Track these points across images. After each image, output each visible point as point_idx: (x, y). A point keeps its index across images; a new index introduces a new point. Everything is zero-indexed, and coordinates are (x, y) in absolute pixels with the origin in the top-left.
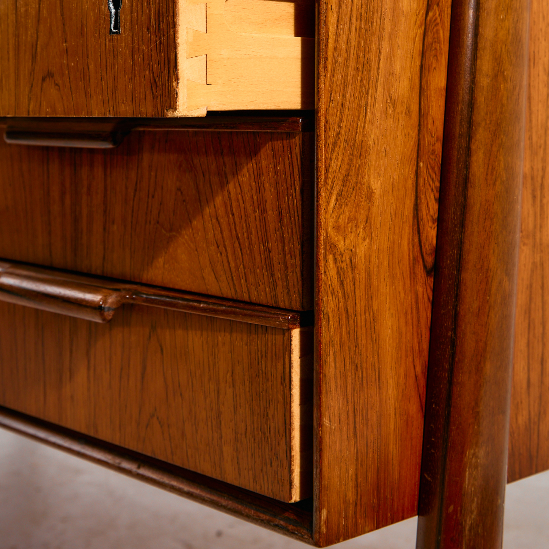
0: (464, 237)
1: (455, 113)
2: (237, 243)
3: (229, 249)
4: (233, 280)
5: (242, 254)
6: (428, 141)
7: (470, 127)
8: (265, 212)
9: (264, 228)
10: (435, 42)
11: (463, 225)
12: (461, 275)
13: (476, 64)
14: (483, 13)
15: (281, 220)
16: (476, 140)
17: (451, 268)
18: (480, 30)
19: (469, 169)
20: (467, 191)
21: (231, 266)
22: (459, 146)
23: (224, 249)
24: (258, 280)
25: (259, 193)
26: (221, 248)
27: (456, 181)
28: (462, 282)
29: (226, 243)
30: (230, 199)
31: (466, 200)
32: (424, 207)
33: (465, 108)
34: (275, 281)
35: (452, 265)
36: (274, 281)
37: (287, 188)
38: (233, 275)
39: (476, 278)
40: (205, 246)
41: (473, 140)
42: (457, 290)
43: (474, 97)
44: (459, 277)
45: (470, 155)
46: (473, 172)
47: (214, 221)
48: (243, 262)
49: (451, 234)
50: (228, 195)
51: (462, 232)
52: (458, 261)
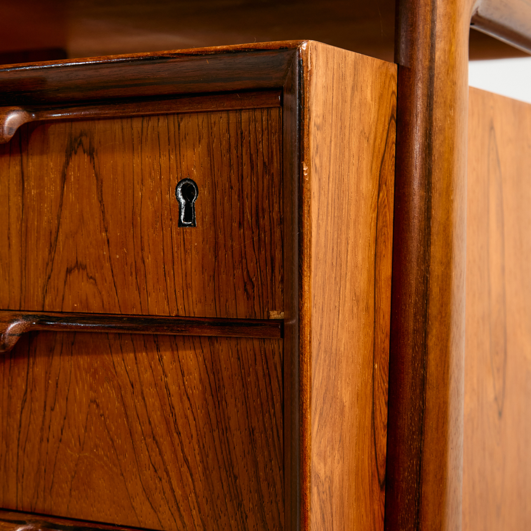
0: (424, 445)
1: (408, 306)
2: (186, 466)
3: (172, 474)
4: (179, 510)
5: (192, 479)
6: (380, 337)
7: (426, 321)
8: (228, 431)
9: (226, 450)
10: (384, 226)
11: (421, 432)
12: (422, 488)
13: (430, 251)
14: (436, 194)
15: (253, 442)
16: (432, 336)
17: (410, 481)
18: (433, 213)
19: (427, 369)
20: (426, 393)
21: (176, 493)
22: (414, 342)
23: (165, 473)
24: (218, 511)
25: (219, 409)
26: (160, 472)
27: (412, 383)
28: (423, 496)
29: (168, 467)
30: (173, 414)
31: (424, 403)
32: (378, 413)
33: (419, 300)
34: (245, 512)
35: (411, 477)
36: (243, 512)
37: (262, 404)
38: (180, 505)
39: (438, 491)
40: (134, 470)
41: (430, 336)
42: (418, 505)
43: (429, 287)
44: (420, 490)
45: (427, 353)
46: (431, 372)
47: (149, 440)
48: (194, 489)
49: (408, 442)
50: (171, 409)
51: (421, 439)
52: (418, 473)
